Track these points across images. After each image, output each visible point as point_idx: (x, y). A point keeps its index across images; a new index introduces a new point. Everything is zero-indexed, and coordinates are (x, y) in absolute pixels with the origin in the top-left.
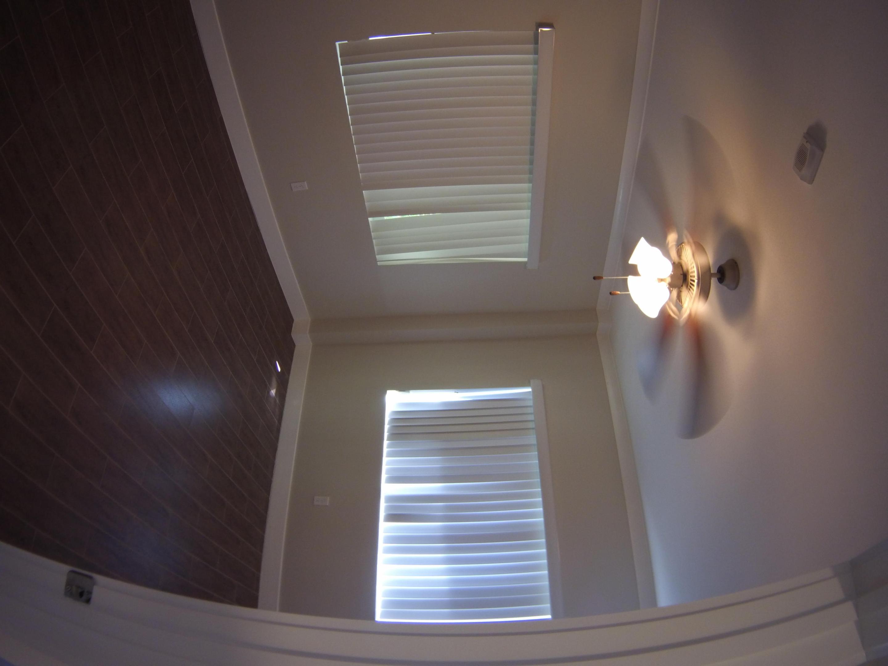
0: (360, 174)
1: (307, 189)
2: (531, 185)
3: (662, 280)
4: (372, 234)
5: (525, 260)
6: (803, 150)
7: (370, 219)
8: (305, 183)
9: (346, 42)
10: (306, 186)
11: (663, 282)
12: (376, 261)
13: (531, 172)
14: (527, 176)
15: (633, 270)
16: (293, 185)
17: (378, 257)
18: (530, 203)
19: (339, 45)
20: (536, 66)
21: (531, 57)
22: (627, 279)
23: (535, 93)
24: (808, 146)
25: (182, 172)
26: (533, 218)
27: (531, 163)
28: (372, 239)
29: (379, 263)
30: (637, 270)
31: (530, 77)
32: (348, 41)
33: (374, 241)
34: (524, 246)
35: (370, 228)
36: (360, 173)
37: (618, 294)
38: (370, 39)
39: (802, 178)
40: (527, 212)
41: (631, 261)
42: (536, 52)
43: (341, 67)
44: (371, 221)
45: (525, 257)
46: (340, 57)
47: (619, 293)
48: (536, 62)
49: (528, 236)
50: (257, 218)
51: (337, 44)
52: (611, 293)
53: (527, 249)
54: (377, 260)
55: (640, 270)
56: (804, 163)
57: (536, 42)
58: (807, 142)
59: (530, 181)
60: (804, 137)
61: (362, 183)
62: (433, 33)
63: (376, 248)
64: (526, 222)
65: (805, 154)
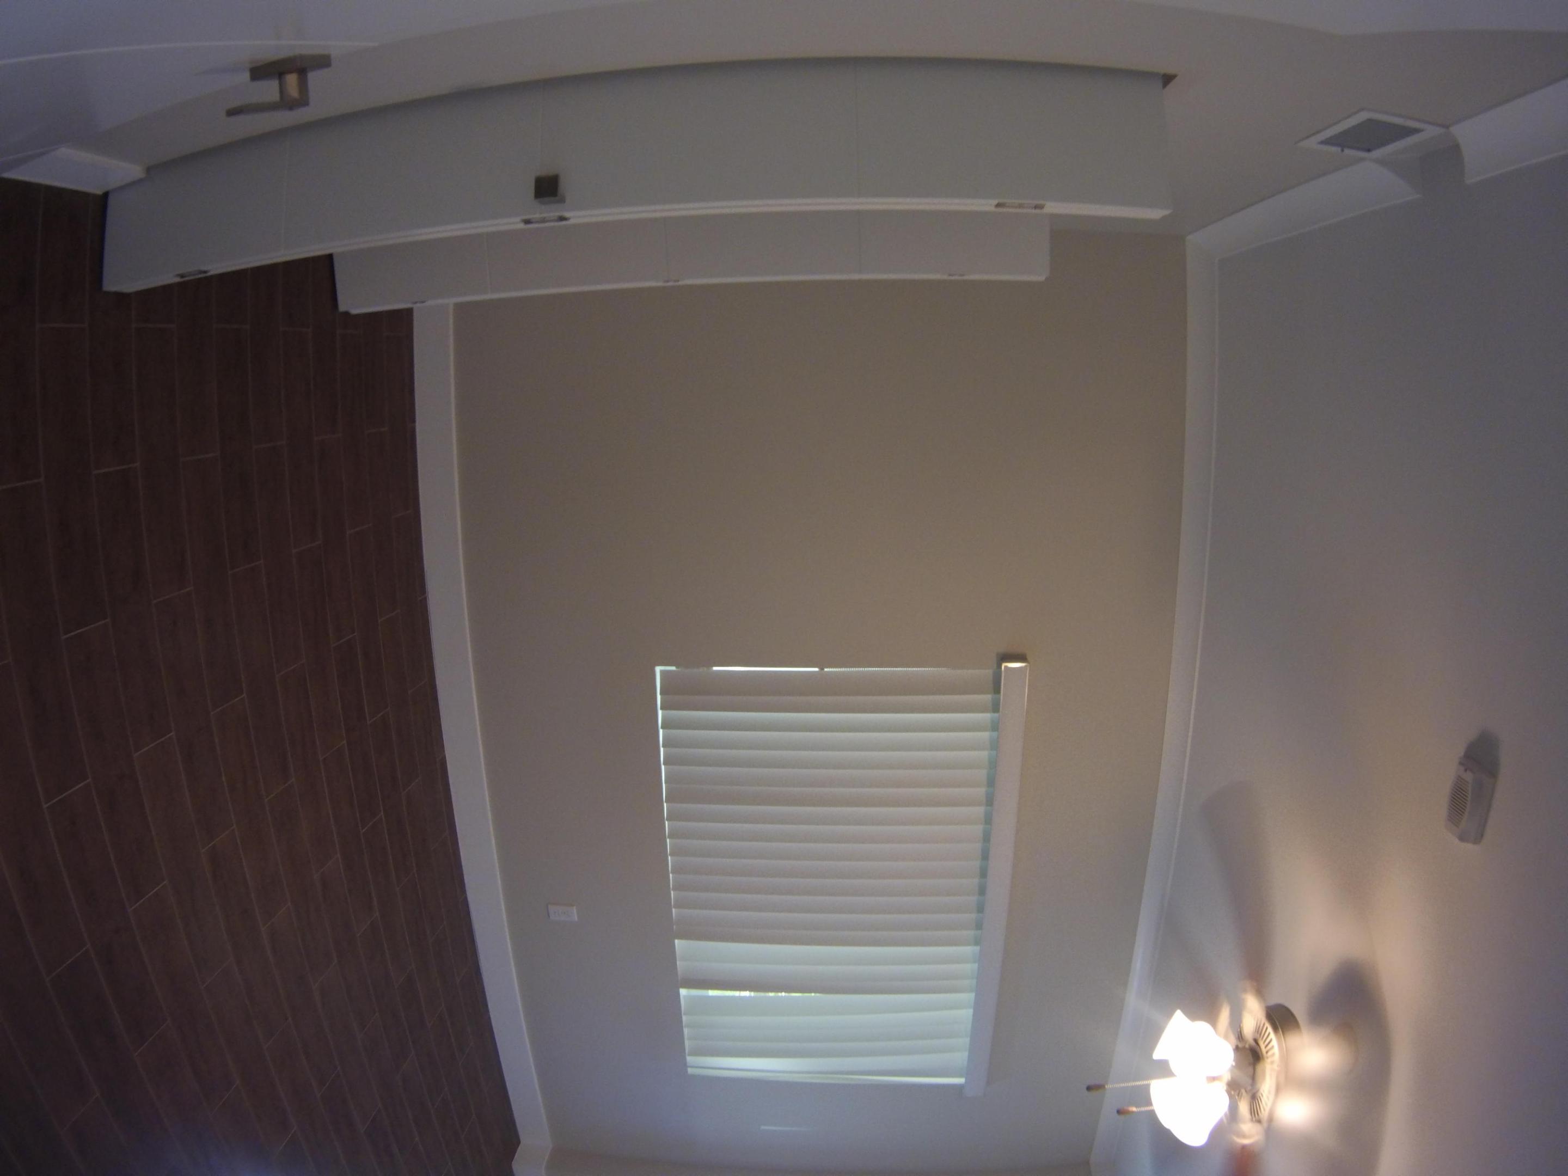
0: (674, 910)
1: (576, 918)
2: (977, 948)
3: (1213, 1079)
4: (684, 1018)
5: (961, 1081)
6: (1460, 788)
7: (683, 992)
8: (575, 907)
9: (673, 668)
10: (574, 914)
11: (1216, 1083)
12: (685, 1065)
13: (979, 926)
14: (970, 933)
15: (1163, 1069)
16: (552, 908)
17: (690, 1059)
18: (974, 981)
19: (662, 672)
20: (995, 734)
21: (987, 717)
22: (1148, 1086)
23: (991, 782)
24: (1469, 777)
25: (360, 828)
26: (978, 1007)
27: (980, 909)
28: (682, 1027)
29: (690, 1071)
30: (1169, 1067)
31: (984, 755)
32: (677, 668)
33: (686, 1031)
34: (961, 1058)
35: (680, 1007)
36: (675, 907)
37: (1133, 1112)
38: (715, 668)
39: (1462, 839)
40: (969, 997)
41: (1157, 1055)
42: (996, 708)
43: (660, 713)
44: (685, 997)
45: (961, 1076)
46: (661, 694)
47: (1134, 1109)
48: (995, 727)
49: (968, 1040)
50: (479, 951)
51: (658, 669)
52: (1119, 1112)
53: (965, 1063)
54: (688, 1065)
55: (1173, 1066)
56: (1463, 810)
57: (996, 688)
58: (1466, 770)
59: (977, 942)
60: (1461, 763)
61: (675, 927)
62: (822, 669)
63: (687, 1043)
64: (967, 1014)
65: (1463, 792)
